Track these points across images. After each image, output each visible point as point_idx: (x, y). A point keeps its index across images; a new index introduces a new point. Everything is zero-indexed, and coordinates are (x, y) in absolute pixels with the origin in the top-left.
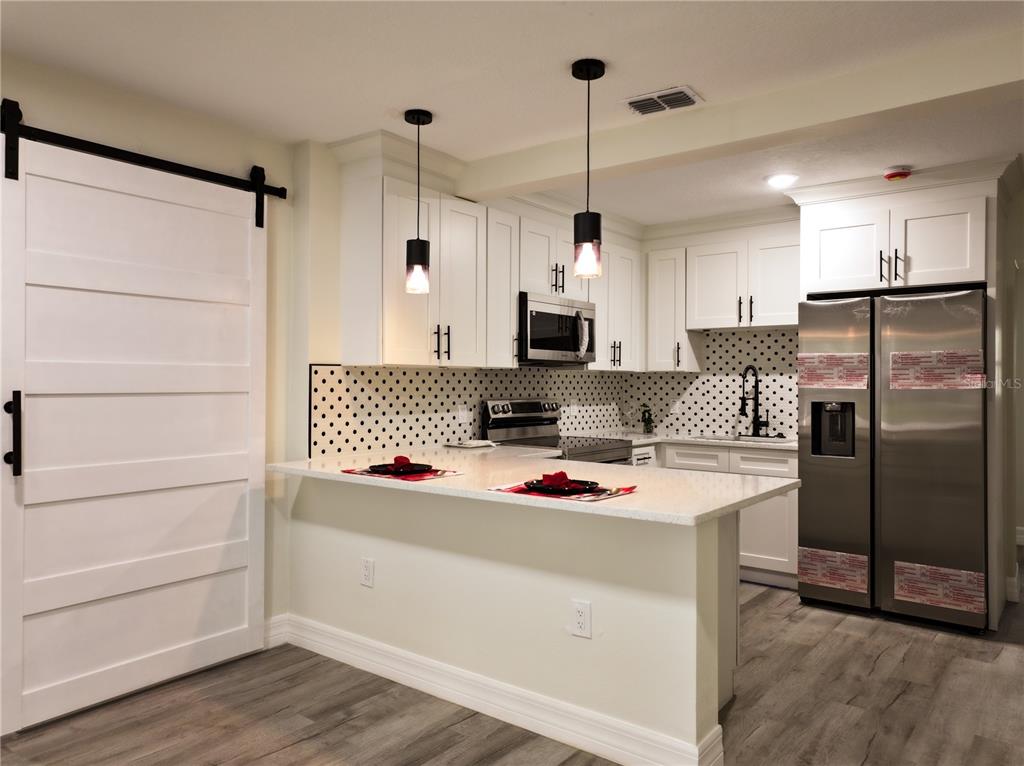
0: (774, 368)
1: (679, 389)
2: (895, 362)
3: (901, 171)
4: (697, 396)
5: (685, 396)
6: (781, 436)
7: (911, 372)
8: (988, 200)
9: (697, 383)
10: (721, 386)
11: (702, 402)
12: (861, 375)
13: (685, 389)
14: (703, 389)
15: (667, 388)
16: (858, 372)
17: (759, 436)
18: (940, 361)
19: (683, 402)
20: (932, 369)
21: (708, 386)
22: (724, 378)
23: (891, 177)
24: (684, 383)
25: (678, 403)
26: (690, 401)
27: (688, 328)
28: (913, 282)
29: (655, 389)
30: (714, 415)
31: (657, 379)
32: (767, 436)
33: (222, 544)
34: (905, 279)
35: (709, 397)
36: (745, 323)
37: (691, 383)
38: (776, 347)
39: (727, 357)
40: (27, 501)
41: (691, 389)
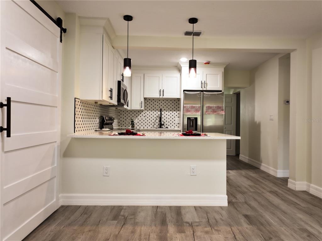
0: (165, 110)
1: (137, 115)
2: (206, 108)
3: (208, 62)
4: (142, 117)
5: (139, 117)
6: (167, 127)
7: (210, 110)
8: (222, 72)
9: (143, 113)
10: (150, 114)
11: (144, 119)
12: (199, 111)
13: (139, 115)
14: (144, 115)
15: (133, 115)
16: (198, 110)
17: (161, 128)
18: (216, 108)
19: (138, 119)
20: (214, 109)
21: (146, 114)
22: (151, 112)
23: (206, 63)
24: (139, 113)
25: (137, 119)
26: (140, 119)
27: (144, 97)
28: (208, 89)
29: (129, 115)
30: (147, 122)
31: (134, 112)
32: (163, 128)
33: (50, 168)
34: (206, 88)
35: (146, 117)
36: (161, 97)
37: (141, 113)
38: (165, 104)
39: (152, 106)
40: (5, 150)
41: (141, 115)
